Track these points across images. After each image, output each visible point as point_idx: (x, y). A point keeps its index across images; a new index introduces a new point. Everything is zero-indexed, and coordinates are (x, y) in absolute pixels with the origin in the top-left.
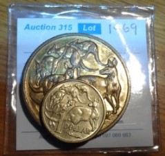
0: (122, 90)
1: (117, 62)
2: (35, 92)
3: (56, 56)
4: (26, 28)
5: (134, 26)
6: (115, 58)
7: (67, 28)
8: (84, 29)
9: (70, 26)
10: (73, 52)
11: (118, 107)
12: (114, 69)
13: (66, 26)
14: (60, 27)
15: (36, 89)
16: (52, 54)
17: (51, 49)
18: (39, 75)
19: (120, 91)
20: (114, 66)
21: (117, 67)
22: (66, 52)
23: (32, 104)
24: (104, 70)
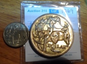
0: (71, 37)
1: (68, 25)
2: (35, 38)
3: (44, 23)
4: (28, 11)
5: (72, 10)
6: (67, 24)
7: (45, 11)
8: (52, 12)
9: (46, 10)
10: (50, 21)
11: (69, 44)
12: (67, 28)
13: (44, 10)
14: (42, 11)
15: (36, 36)
16: (42, 22)
17: (41, 20)
18: (37, 31)
19: (70, 37)
20: (67, 27)
21: (68, 27)
22: (48, 21)
23: (34, 43)
24: (63, 29)
